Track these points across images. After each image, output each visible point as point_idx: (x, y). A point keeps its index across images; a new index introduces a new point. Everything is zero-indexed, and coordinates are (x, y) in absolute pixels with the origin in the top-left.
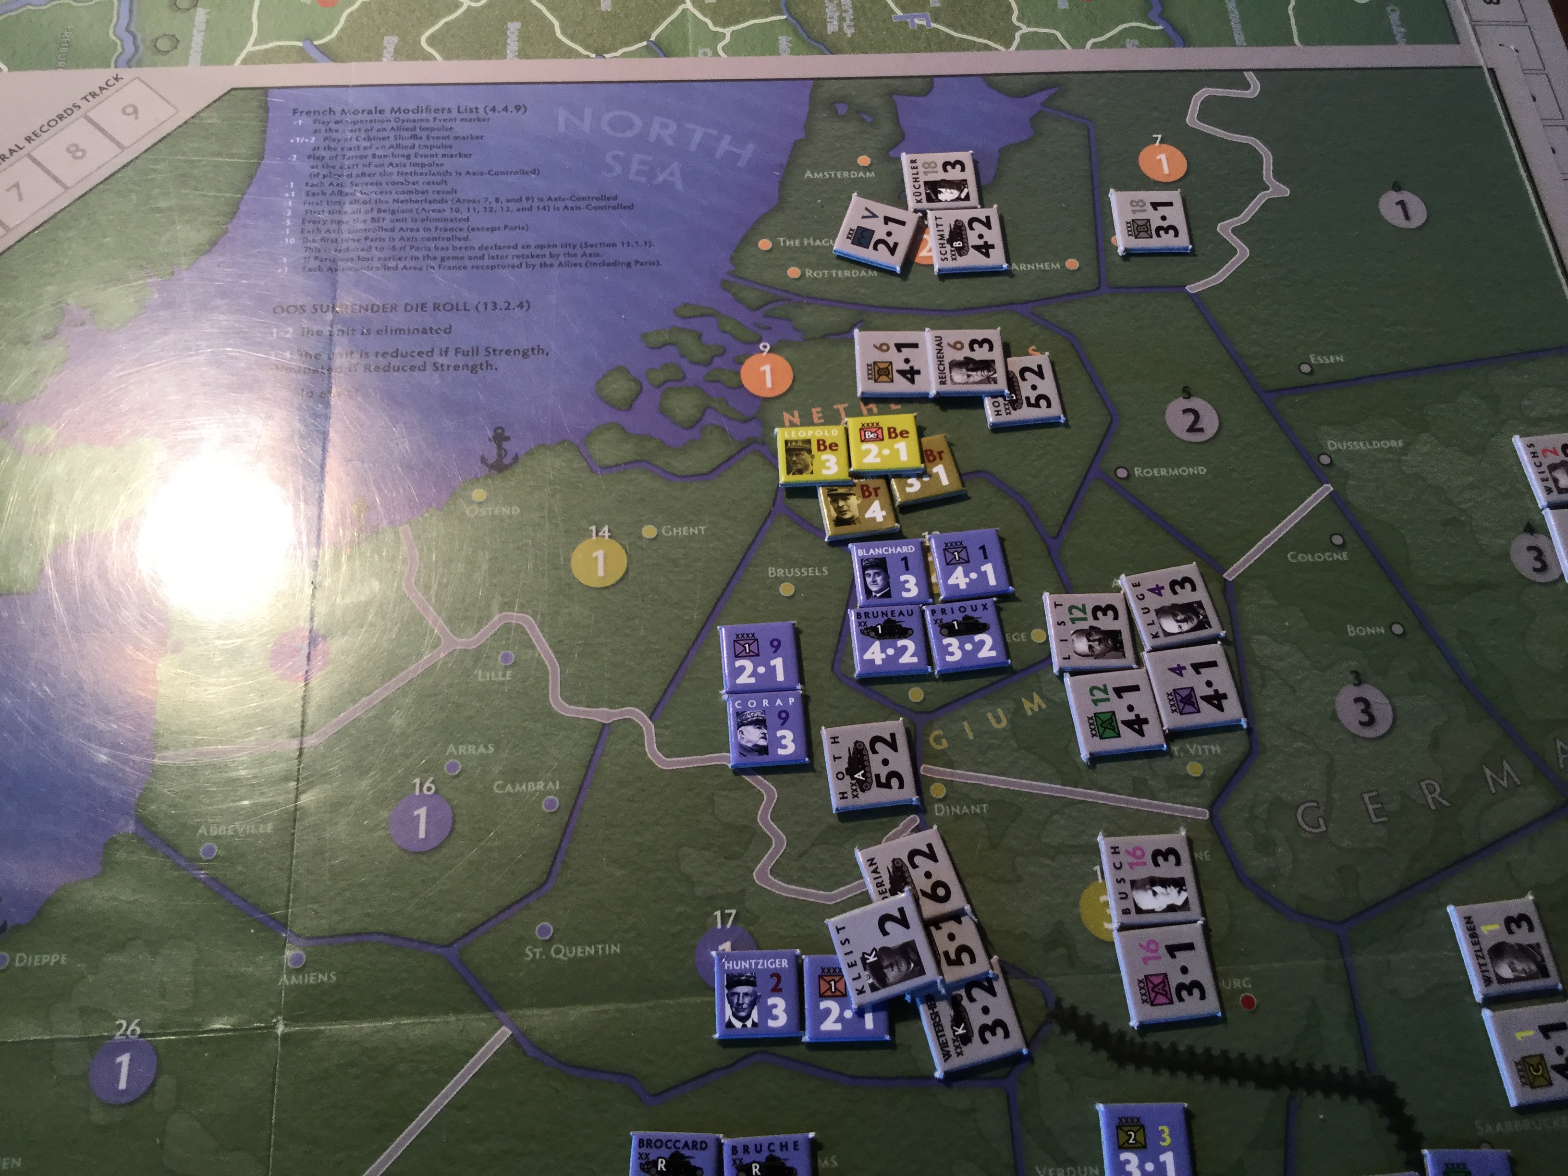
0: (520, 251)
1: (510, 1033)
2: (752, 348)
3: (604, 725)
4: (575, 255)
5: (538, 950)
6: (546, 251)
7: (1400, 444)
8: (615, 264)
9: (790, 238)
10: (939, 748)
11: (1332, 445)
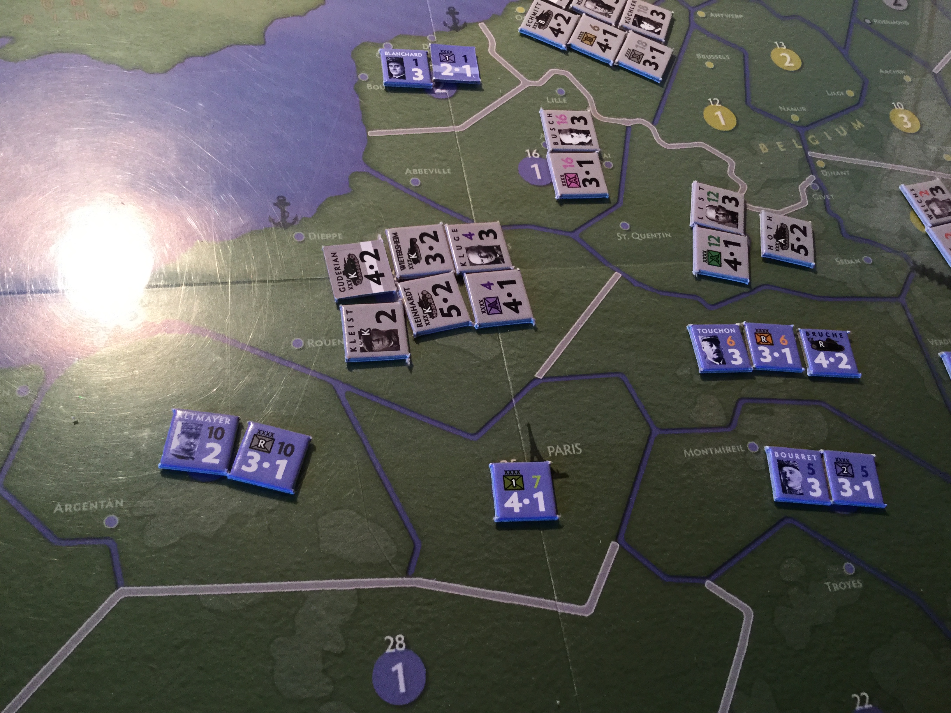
1: (621, 275)
3: (627, 127)
5: (624, 235)
10: (813, 143)
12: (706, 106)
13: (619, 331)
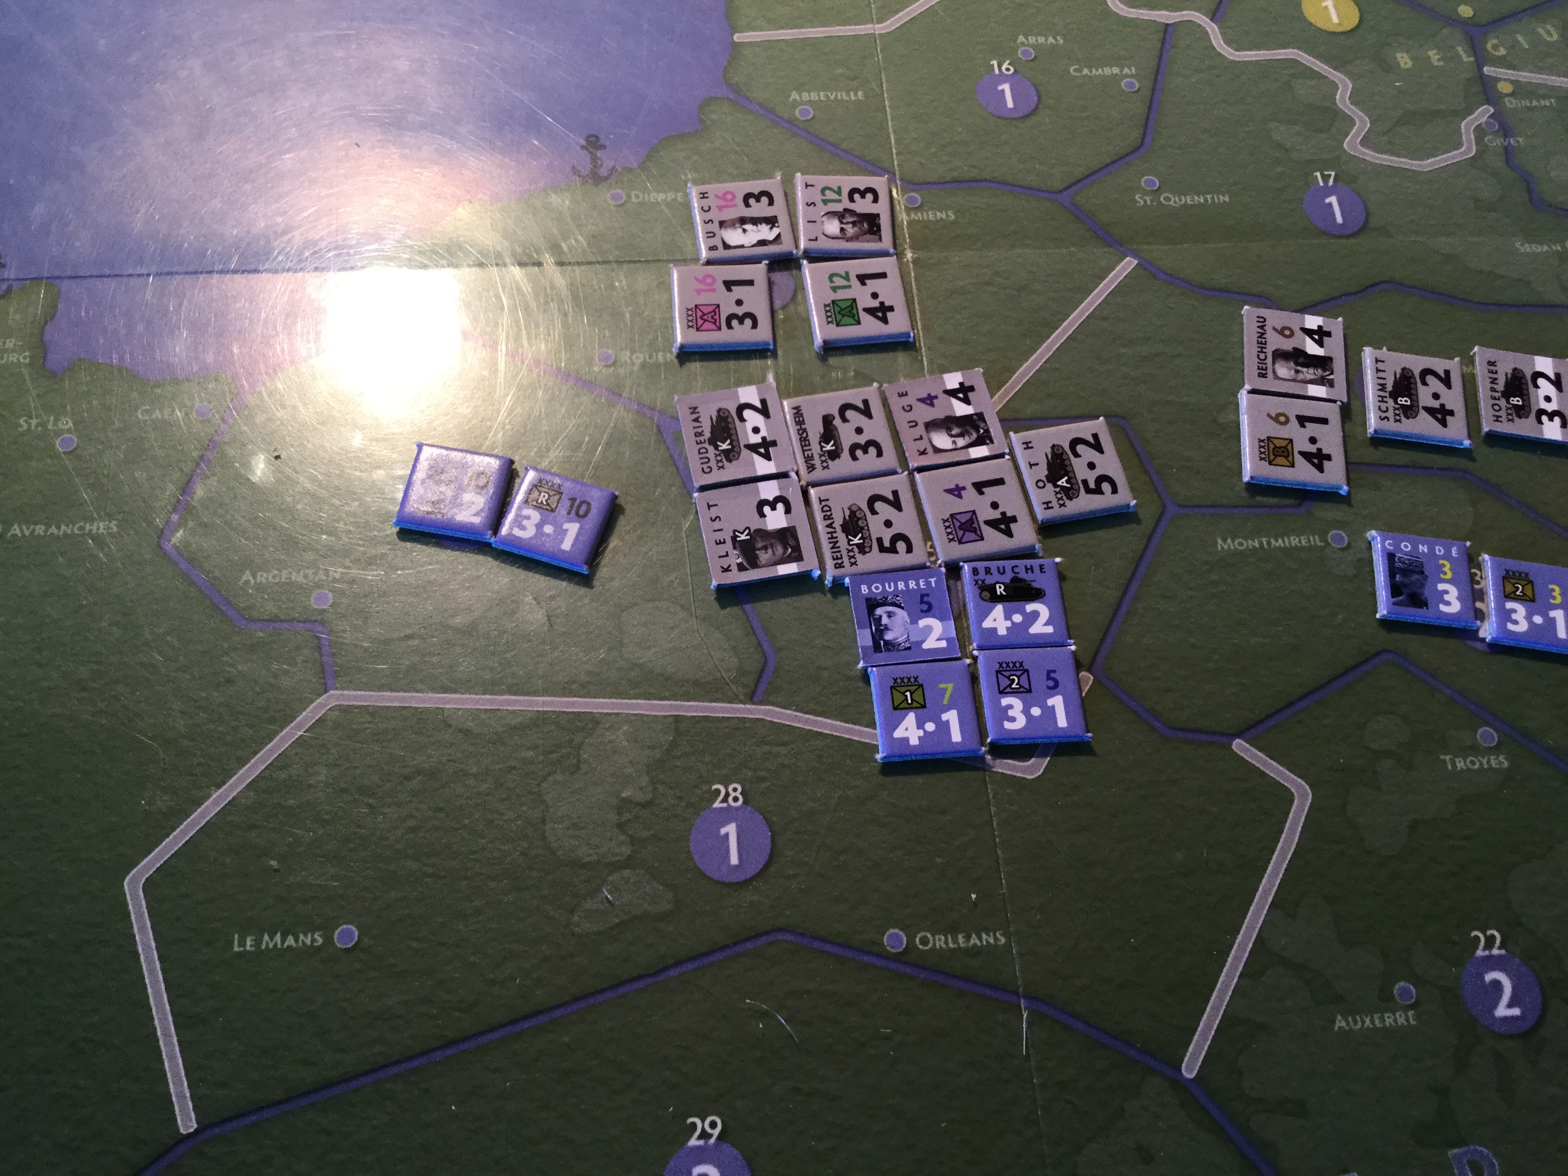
1: (1136, 262)
3: (1168, 24)
5: (1148, 199)
10: (1496, 53)
13: (1123, 350)
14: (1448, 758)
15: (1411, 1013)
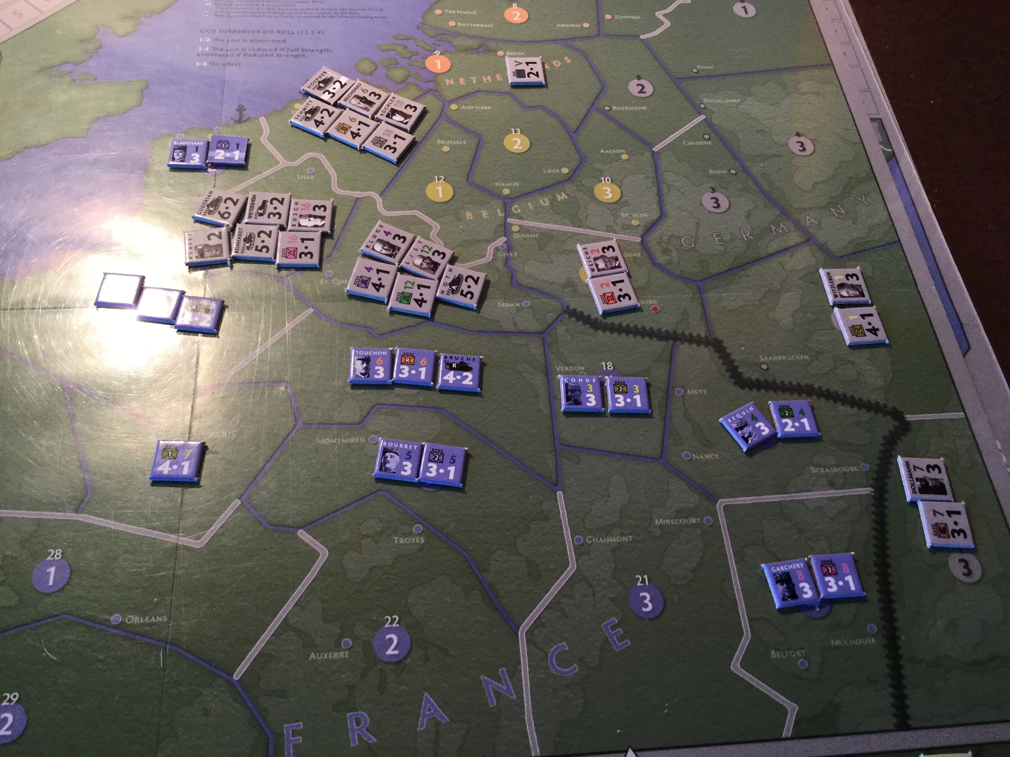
0: (320, 11)
1: (313, 311)
2: (431, 52)
3: (358, 198)
4: (346, 13)
5: (326, 281)
6: (332, 11)
7: (738, 101)
8: (366, 17)
9: (451, 10)
10: (516, 212)
11: (706, 100)
12: (431, 182)
14: (396, 538)
15: (347, 652)
